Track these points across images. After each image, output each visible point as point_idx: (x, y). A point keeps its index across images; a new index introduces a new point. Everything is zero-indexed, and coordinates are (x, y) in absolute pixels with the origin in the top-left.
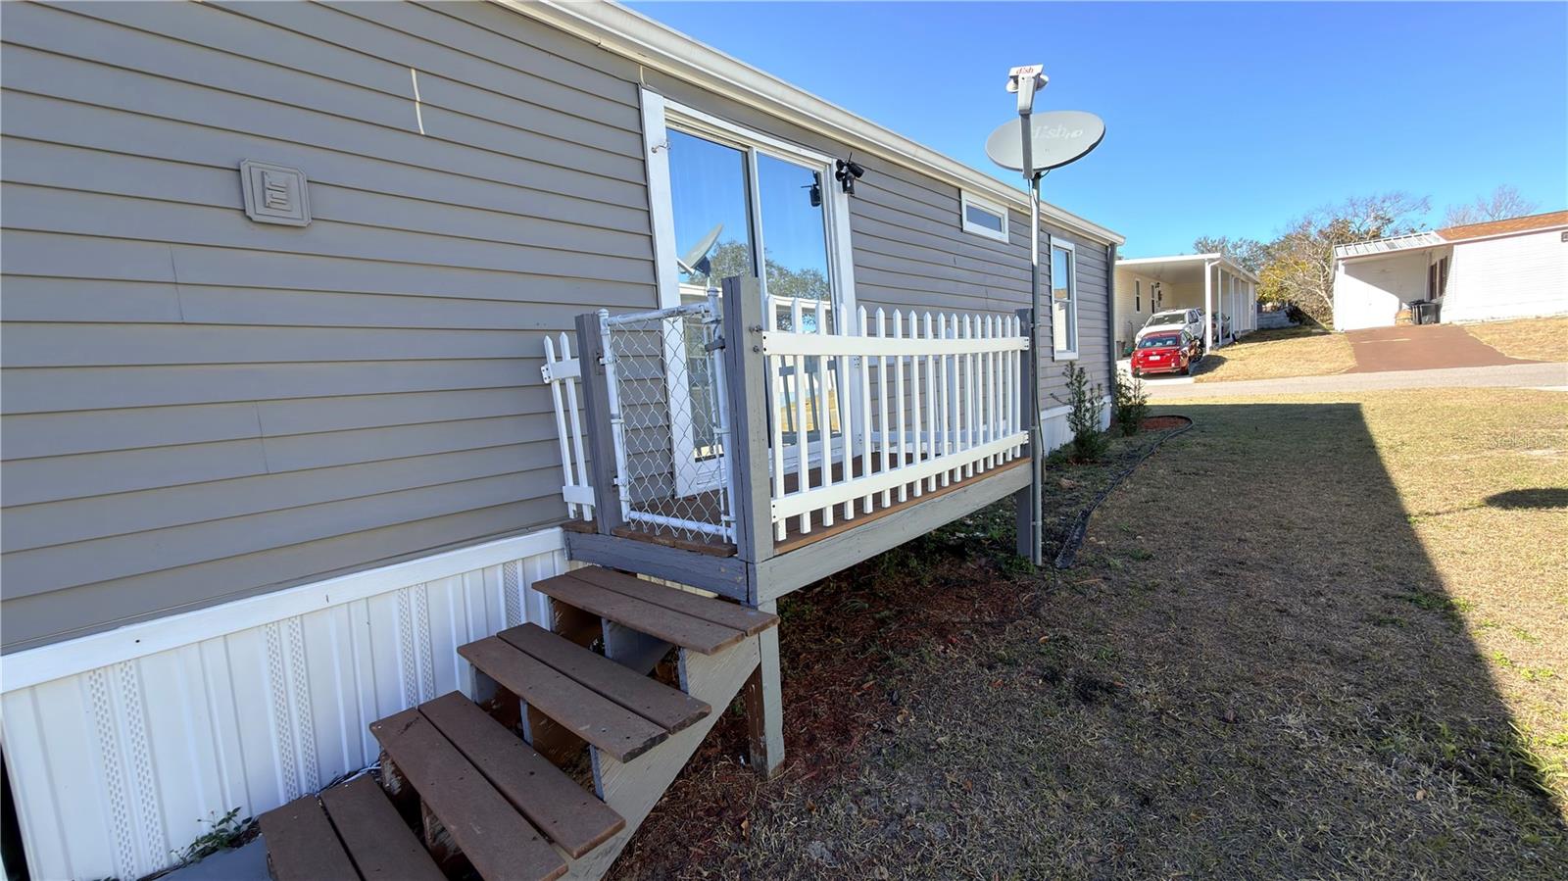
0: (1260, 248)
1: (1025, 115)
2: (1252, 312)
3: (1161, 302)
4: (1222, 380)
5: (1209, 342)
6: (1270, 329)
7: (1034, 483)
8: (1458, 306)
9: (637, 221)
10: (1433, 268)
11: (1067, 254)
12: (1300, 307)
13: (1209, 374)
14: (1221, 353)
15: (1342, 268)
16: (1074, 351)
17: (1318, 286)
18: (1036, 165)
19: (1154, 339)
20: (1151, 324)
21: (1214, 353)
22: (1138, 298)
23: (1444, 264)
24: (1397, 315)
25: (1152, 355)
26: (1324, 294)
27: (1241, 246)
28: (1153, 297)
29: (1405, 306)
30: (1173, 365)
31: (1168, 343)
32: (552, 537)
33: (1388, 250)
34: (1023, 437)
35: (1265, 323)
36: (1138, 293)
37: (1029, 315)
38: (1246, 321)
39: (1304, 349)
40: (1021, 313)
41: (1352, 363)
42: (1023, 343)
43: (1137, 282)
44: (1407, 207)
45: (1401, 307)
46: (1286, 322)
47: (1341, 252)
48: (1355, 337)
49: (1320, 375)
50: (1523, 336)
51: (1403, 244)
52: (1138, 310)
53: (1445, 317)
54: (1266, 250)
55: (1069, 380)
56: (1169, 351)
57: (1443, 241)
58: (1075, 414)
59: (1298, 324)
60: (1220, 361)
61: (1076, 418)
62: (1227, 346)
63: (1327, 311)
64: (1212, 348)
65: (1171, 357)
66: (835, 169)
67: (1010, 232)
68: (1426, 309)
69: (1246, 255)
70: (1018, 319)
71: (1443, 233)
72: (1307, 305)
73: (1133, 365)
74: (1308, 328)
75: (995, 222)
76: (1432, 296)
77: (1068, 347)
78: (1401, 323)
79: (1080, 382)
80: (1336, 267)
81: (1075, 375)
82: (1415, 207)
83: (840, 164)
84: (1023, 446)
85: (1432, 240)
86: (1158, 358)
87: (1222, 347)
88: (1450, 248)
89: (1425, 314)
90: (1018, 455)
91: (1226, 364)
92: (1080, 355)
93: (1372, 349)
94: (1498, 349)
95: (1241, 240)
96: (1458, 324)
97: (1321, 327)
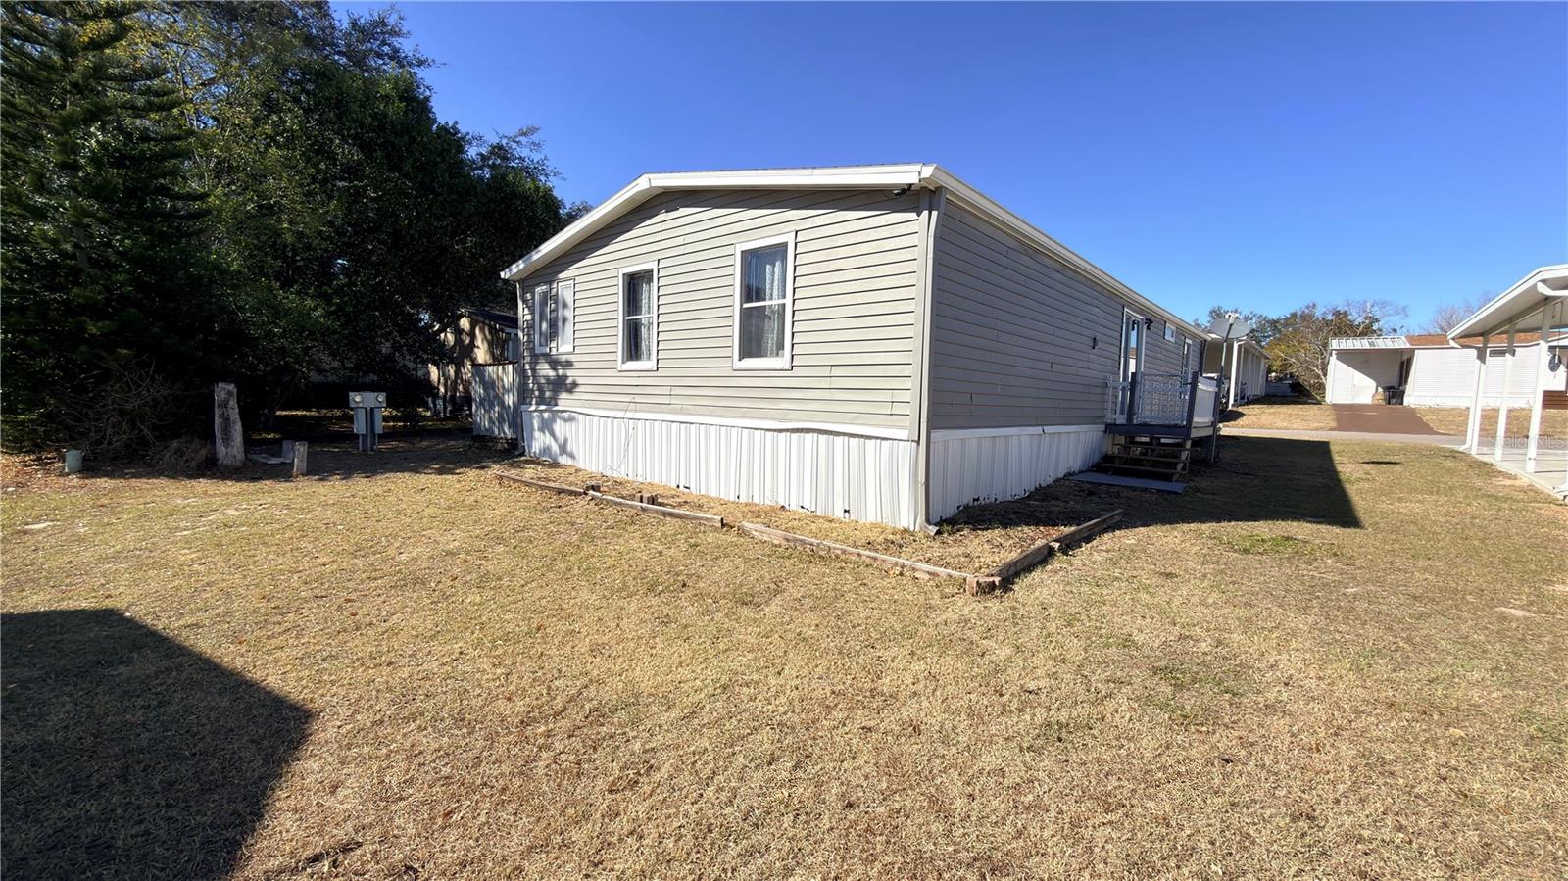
0: (1268, 322)
1: (1231, 325)
2: (1262, 381)
4: (1242, 427)
5: (1231, 401)
6: (1275, 396)
8: (1416, 395)
9: (1119, 344)
10: (1402, 363)
11: (1189, 346)
12: (1301, 381)
13: (1233, 423)
14: (1240, 409)
15: (1334, 356)
17: (1317, 366)
21: (1235, 409)
23: (1410, 361)
24: (1374, 396)
26: (1320, 373)
27: (1252, 319)
29: (1380, 390)
33: (1368, 347)
35: (1272, 391)
38: (1257, 388)
39: (1301, 413)
41: (1333, 425)
44: (1391, 312)
45: (1377, 389)
46: (1288, 392)
47: (1335, 344)
48: (1339, 408)
49: (1312, 430)
50: (1451, 419)
51: (1381, 344)
53: (1408, 400)
54: (1274, 324)
57: (1409, 346)
59: (1297, 394)
60: (1240, 415)
62: (1244, 405)
63: (1321, 387)
64: (1233, 405)
68: (1394, 393)
69: (1255, 327)
71: (1410, 339)
72: (1306, 380)
74: (1305, 399)
75: (1173, 334)
76: (1401, 384)
78: (1376, 402)
80: (1331, 354)
82: (1397, 313)
83: (1146, 319)
85: (1401, 343)
87: (1240, 405)
88: (1412, 351)
89: (1393, 397)
91: (1244, 418)
93: (1350, 416)
94: (1431, 425)
95: (1252, 313)
96: (1413, 406)
97: (1315, 399)
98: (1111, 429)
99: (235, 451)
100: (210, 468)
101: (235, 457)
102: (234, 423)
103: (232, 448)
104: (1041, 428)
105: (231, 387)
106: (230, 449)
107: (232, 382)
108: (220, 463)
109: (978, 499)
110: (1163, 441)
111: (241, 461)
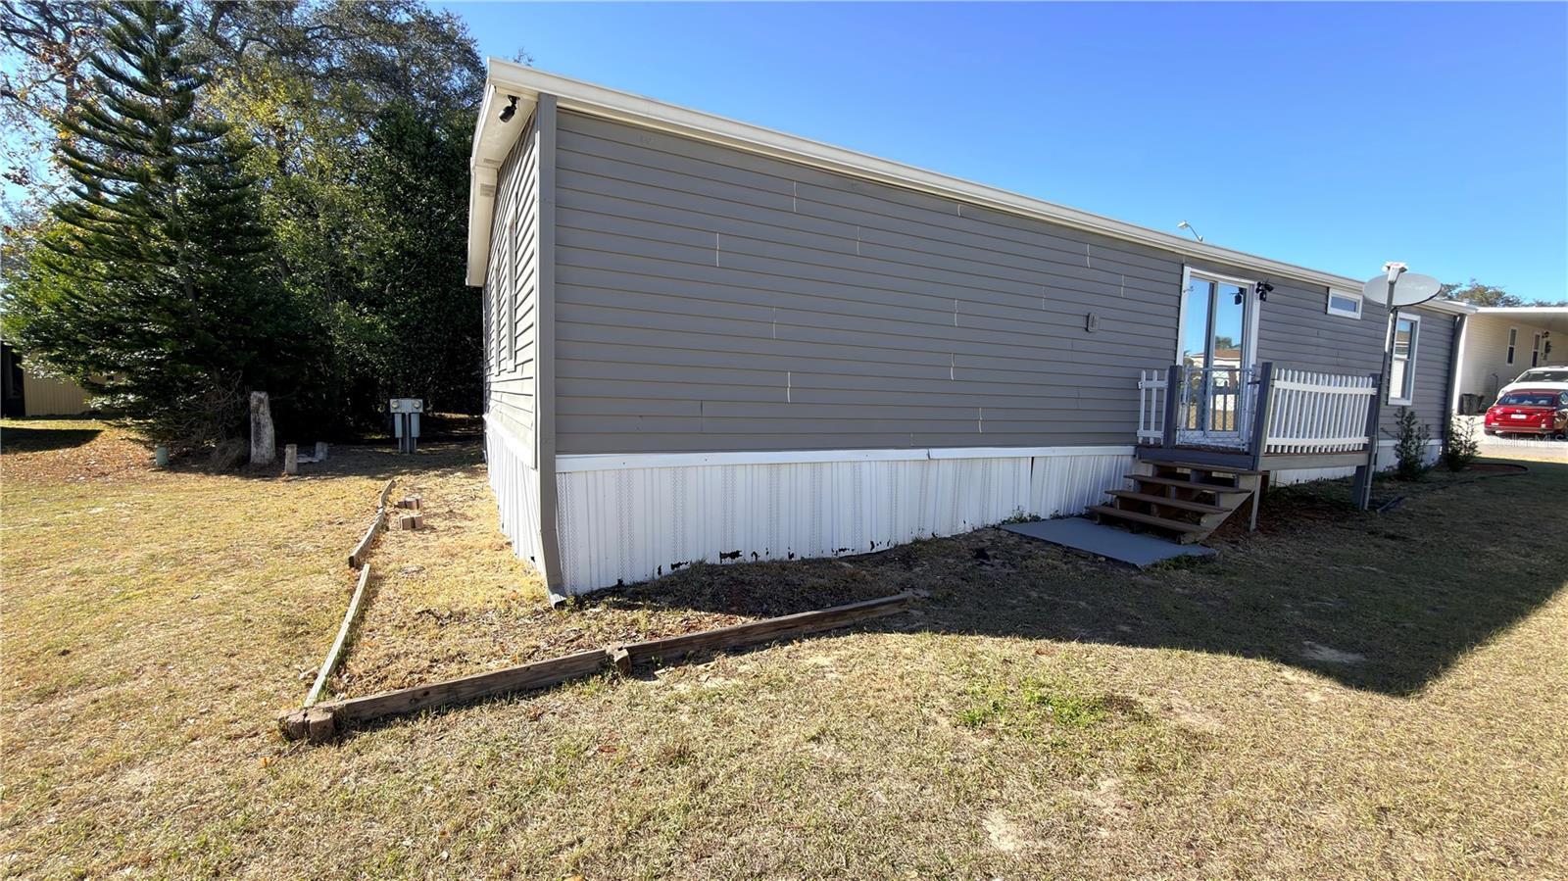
1: (1392, 284)
3: (1549, 355)
7: (1369, 464)
9: (1173, 323)
11: (1412, 324)
16: (1408, 399)
18: (1394, 303)
19: (1520, 396)
20: (1524, 380)
22: (1511, 349)
25: (1516, 413)
28: (1537, 348)
30: (1543, 426)
31: (1541, 402)
32: (1130, 449)
34: (1365, 440)
36: (1513, 343)
37: (1378, 377)
40: (1374, 376)
42: (1372, 391)
43: (1514, 332)
52: (1510, 361)
55: (1399, 420)
56: (1540, 411)
58: (1402, 445)
61: (1401, 450)
65: (1542, 417)
66: (1256, 287)
67: (1363, 311)
70: (1371, 379)
73: (1487, 422)
75: (1354, 307)
77: (1403, 395)
79: (1409, 422)
81: (1405, 416)
83: (1259, 284)
84: (1364, 445)
86: (1524, 417)
90: (1361, 448)
92: (1413, 402)
98: (1143, 450)
99: (264, 452)
100: (242, 466)
101: (264, 456)
102: (264, 427)
103: (263, 446)
104: (925, 451)
105: (263, 395)
106: (259, 449)
107: (263, 391)
108: (252, 460)
109: (735, 555)
110: (1214, 474)
111: (268, 460)
